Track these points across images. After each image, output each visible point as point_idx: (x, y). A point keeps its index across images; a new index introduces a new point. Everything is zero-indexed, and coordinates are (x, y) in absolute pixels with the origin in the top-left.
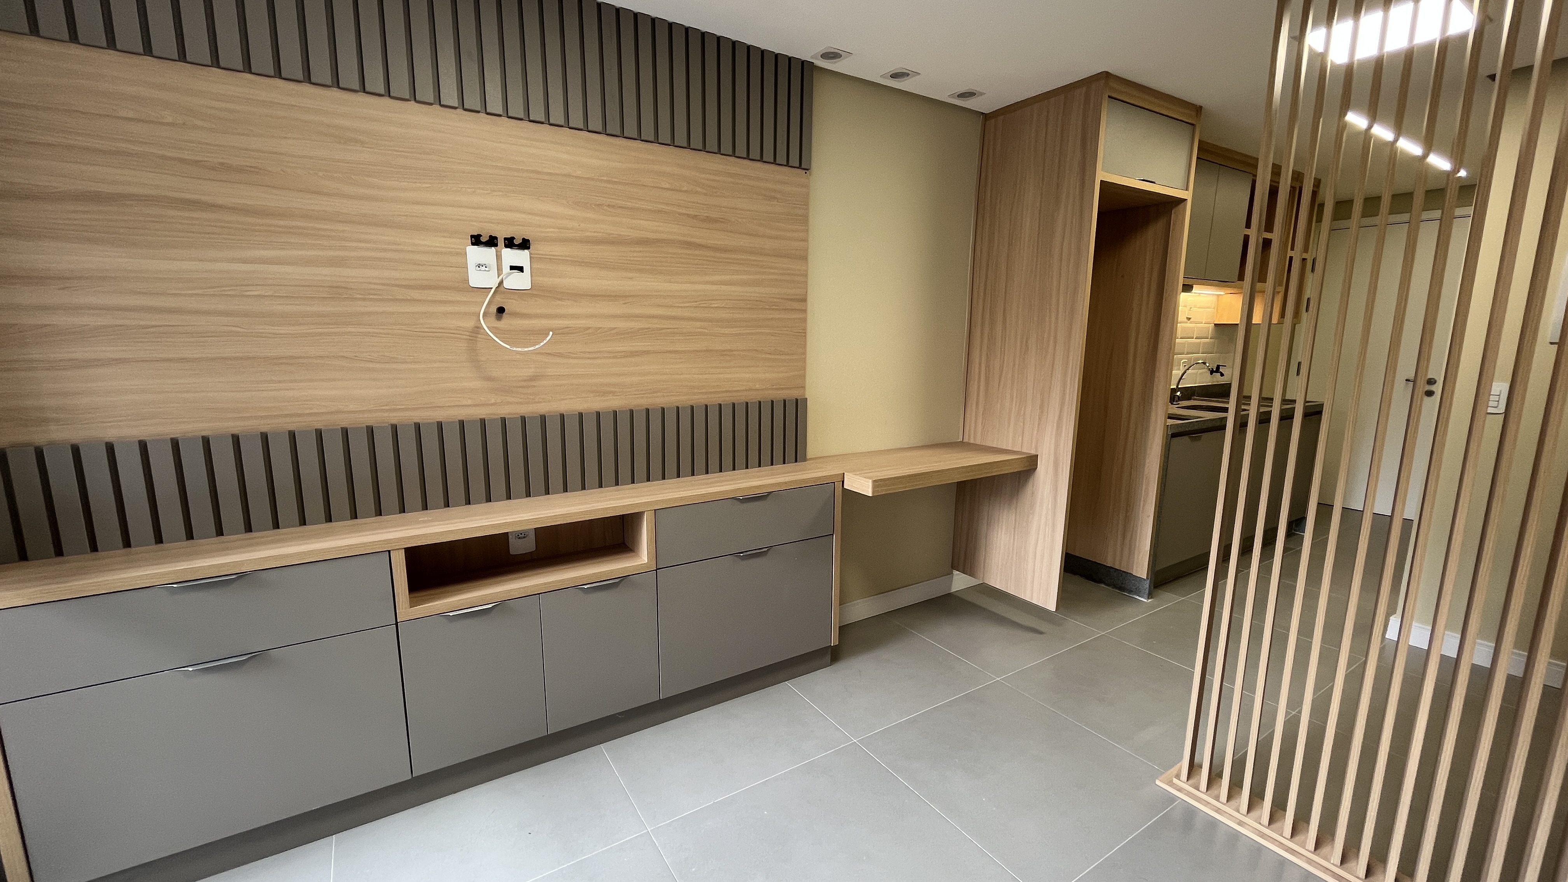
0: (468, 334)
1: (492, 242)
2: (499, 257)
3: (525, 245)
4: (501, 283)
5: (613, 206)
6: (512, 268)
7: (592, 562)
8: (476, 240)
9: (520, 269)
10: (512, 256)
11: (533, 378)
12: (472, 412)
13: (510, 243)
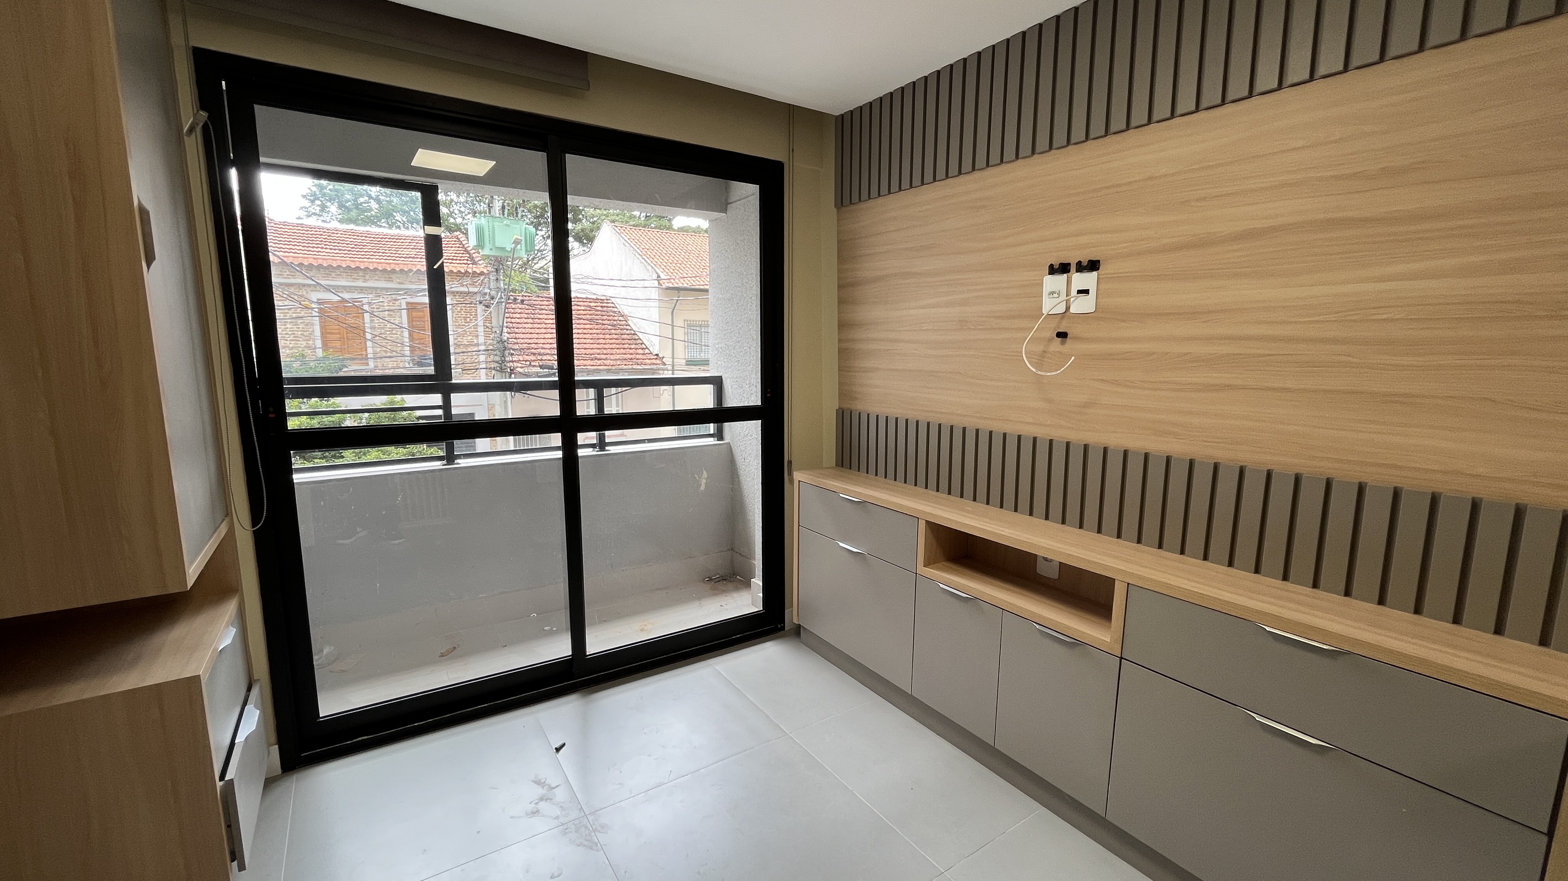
0: (1037, 357)
1: (1064, 268)
2: (1069, 282)
3: (1093, 265)
4: (1068, 308)
5: (1204, 199)
6: (1079, 292)
7: (1075, 612)
8: (1052, 270)
9: (1086, 292)
10: (1081, 280)
11: (1087, 405)
12: (1029, 430)
13: (1080, 268)
